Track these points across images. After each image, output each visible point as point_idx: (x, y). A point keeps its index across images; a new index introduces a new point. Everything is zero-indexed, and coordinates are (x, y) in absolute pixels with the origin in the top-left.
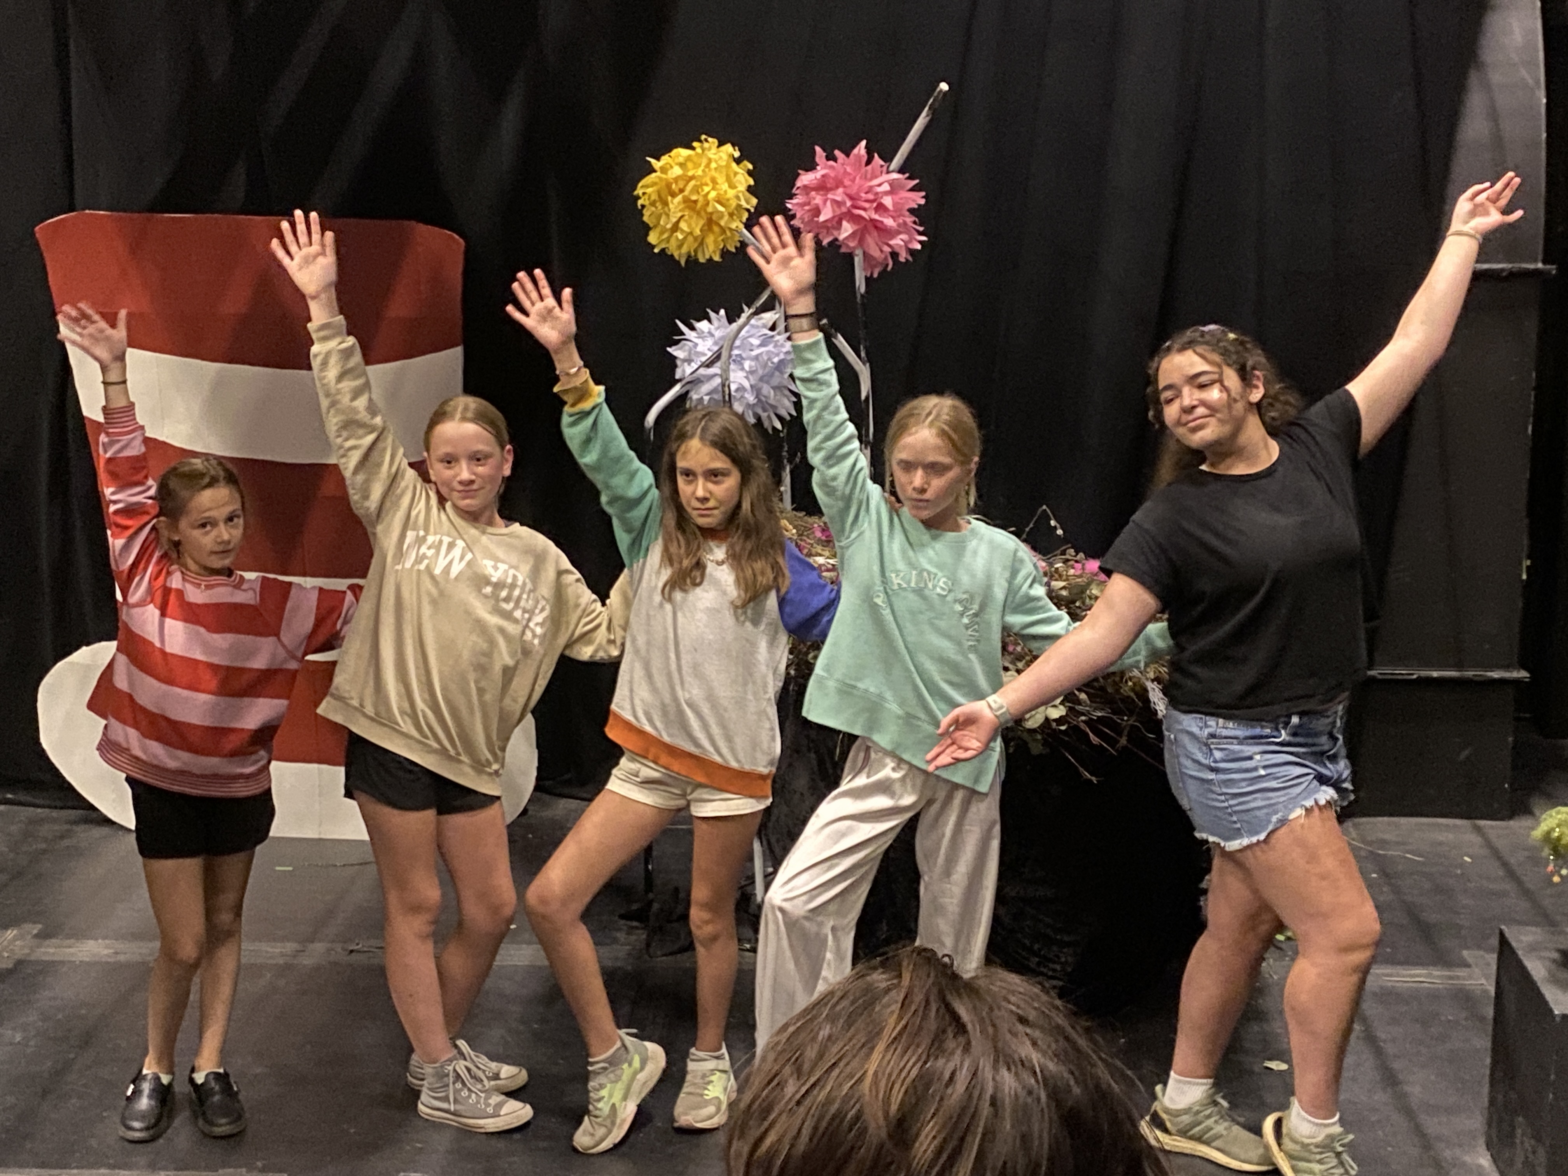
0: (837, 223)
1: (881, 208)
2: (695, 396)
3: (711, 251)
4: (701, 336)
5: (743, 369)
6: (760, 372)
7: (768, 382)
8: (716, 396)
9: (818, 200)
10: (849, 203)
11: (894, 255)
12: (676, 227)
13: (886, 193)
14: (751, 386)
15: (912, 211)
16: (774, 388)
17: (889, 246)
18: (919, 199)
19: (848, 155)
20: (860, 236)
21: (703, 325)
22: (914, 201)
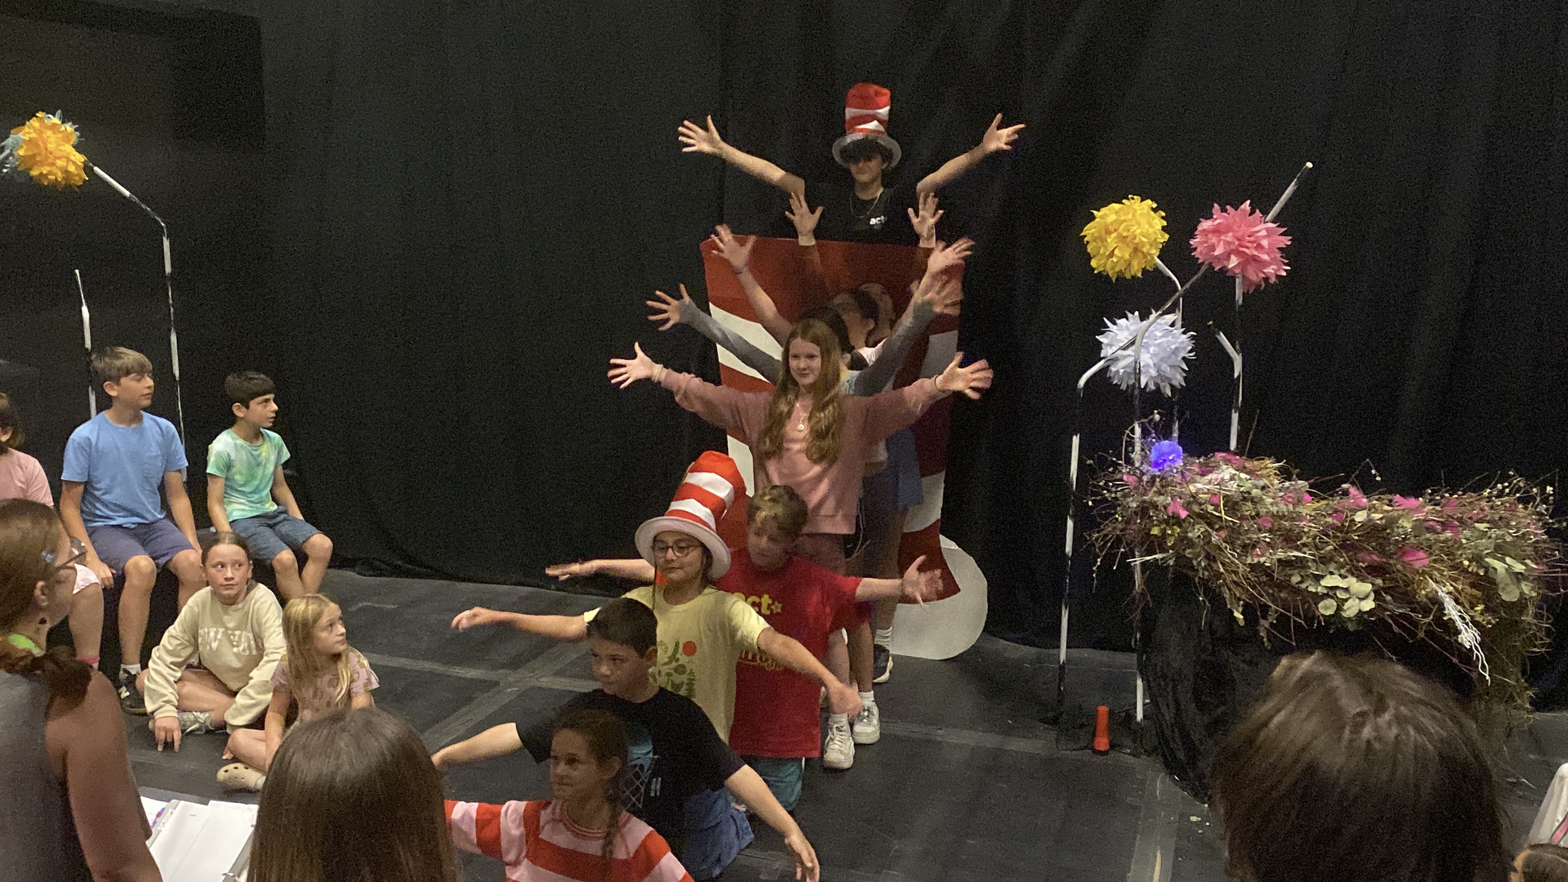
0: (1227, 256)
1: (1259, 247)
2: (1113, 369)
3: (1135, 270)
4: (1121, 330)
5: (1149, 352)
6: (1162, 355)
7: (1166, 362)
8: (1128, 370)
9: (1214, 240)
10: (1237, 243)
11: (1266, 279)
12: (1110, 256)
13: (1264, 237)
14: (1154, 364)
15: (1279, 249)
16: (1171, 366)
17: (1264, 273)
18: (1286, 241)
19: (1236, 210)
20: (1243, 265)
21: (1122, 322)
22: (1282, 242)
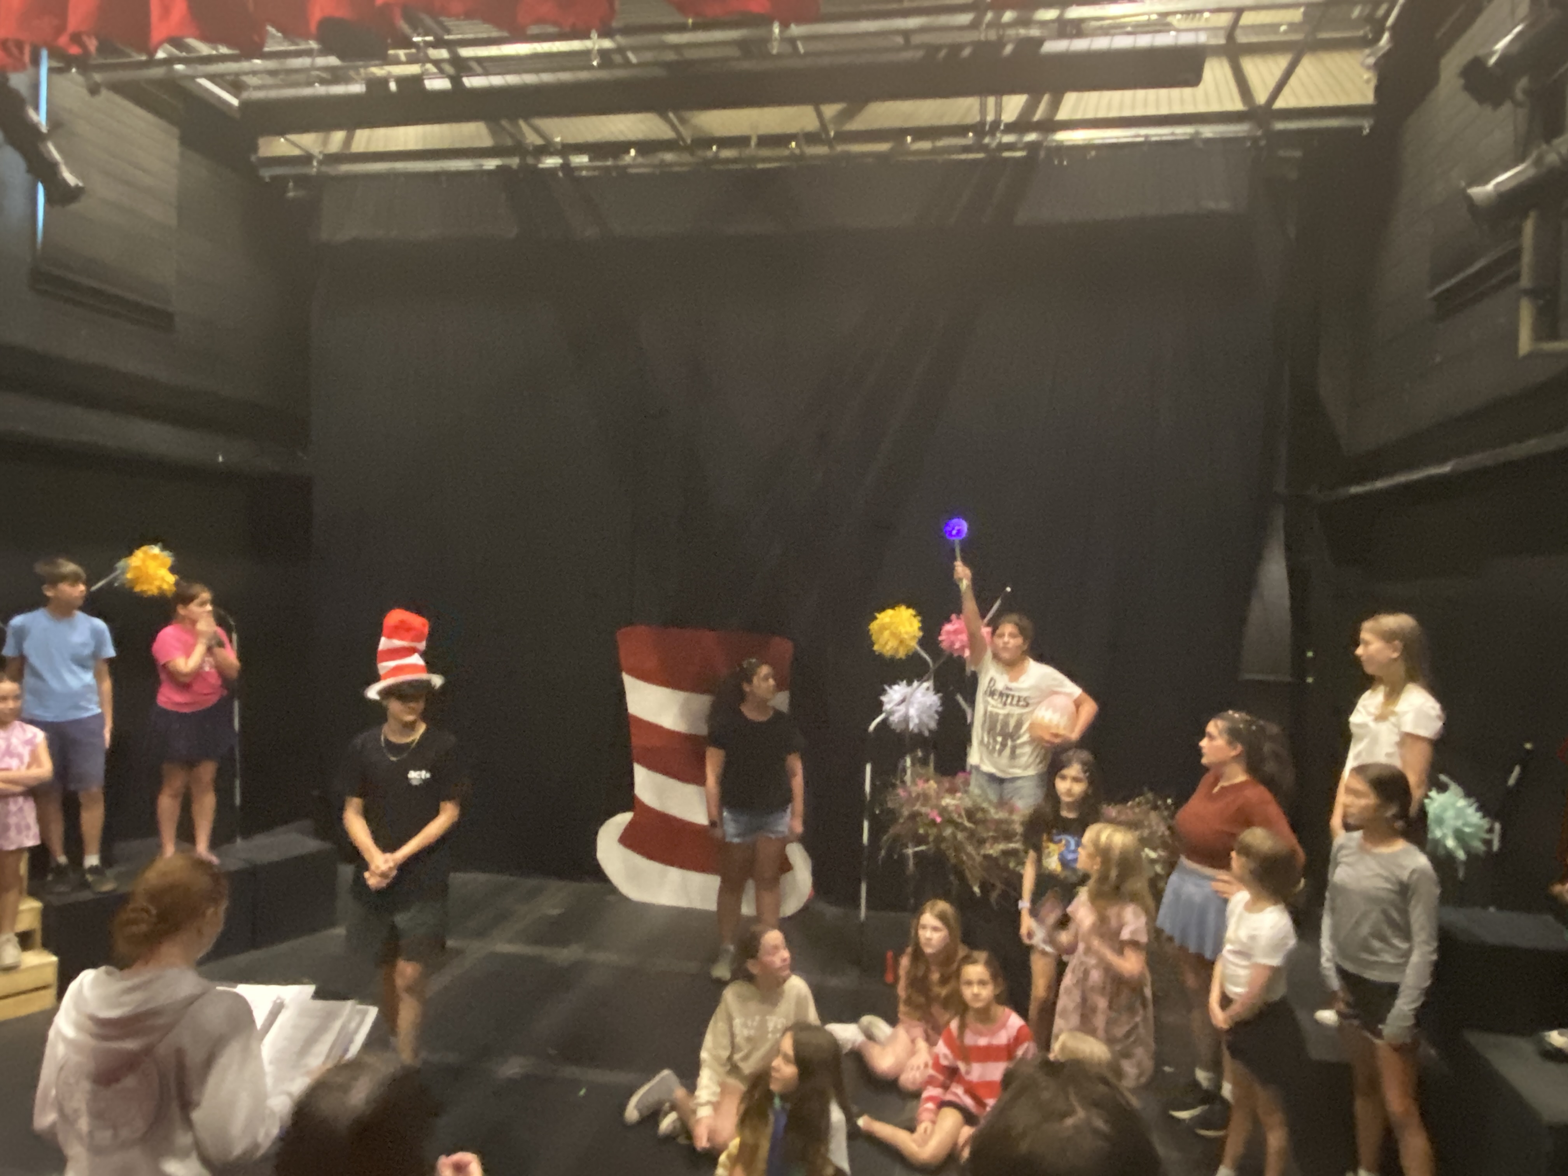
2: (891, 719)
3: (902, 654)
4: (895, 691)
5: (914, 707)
6: (922, 709)
7: (924, 714)
8: (902, 720)
12: (886, 643)
14: (918, 715)
16: (928, 716)
21: (896, 687)
